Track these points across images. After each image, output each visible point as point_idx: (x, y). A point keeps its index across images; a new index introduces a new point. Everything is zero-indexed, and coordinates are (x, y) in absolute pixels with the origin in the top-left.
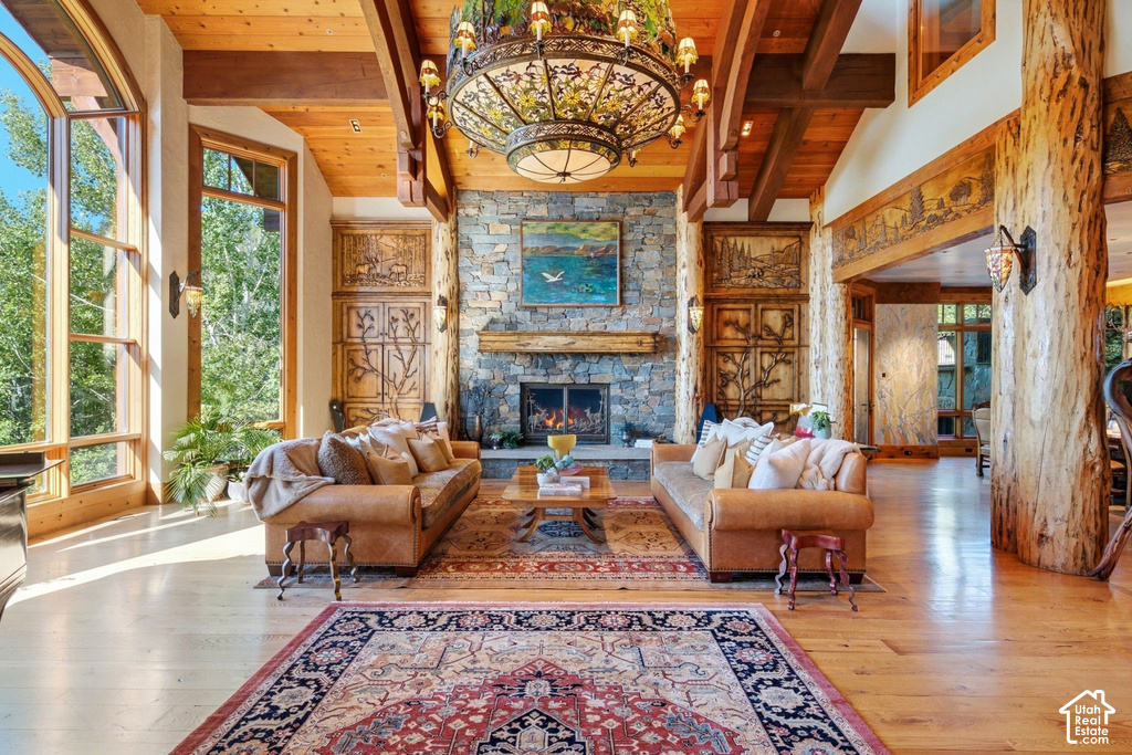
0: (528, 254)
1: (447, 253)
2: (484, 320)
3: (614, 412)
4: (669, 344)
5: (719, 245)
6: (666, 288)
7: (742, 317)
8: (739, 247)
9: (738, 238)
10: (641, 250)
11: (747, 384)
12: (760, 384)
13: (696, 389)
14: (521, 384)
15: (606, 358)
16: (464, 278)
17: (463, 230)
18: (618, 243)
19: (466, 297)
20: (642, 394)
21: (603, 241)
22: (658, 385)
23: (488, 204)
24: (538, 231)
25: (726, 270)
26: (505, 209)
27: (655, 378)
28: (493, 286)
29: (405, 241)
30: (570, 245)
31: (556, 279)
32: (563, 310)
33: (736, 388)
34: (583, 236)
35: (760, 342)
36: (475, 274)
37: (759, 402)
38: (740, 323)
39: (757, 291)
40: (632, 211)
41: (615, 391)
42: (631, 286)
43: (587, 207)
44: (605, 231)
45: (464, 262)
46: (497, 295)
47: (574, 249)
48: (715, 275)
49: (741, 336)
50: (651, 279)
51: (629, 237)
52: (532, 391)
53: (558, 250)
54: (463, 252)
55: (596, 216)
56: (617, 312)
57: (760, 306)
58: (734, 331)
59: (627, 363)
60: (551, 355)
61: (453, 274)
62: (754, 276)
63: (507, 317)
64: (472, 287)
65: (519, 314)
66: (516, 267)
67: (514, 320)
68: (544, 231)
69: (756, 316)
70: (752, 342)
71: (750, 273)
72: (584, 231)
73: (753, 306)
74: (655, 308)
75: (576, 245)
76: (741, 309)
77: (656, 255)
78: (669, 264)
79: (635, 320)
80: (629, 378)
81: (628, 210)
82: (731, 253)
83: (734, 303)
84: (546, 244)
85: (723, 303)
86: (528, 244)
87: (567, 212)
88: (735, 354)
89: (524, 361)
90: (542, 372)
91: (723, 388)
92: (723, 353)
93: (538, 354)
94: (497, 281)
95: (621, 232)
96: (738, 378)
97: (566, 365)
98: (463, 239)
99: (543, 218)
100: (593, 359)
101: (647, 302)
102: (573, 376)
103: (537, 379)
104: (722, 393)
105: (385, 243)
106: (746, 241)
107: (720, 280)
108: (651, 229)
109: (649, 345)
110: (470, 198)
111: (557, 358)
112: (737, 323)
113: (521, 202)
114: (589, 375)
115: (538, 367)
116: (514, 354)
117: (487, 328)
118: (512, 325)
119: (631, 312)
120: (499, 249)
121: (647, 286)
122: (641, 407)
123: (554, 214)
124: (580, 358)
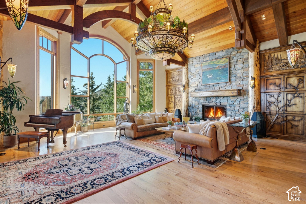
0: (203, 71)
1: (185, 74)
2: (194, 89)
3: (228, 113)
4: (246, 93)
5: (267, 57)
6: (245, 75)
7: (277, 81)
8: (276, 56)
9: (275, 53)
10: (236, 64)
11: (280, 105)
12: (286, 105)
13: (254, 107)
14: (202, 105)
15: (225, 98)
16: (190, 79)
17: (189, 68)
18: (228, 64)
19: (190, 84)
20: (237, 108)
21: (224, 64)
22: (242, 105)
23: (195, 60)
24: (206, 64)
25: (270, 65)
26: (198, 60)
27: (241, 103)
28: (196, 80)
29: (178, 72)
30: (214, 67)
31: (211, 77)
32: (213, 85)
33: (275, 106)
34: (218, 64)
35: (286, 90)
36: (192, 78)
37: (285, 112)
38: (277, 83)
39: (284, 71)
40: (233, 53)
41: (228, 107)
42: (233, 76)
43: (220, 55)
44: (224, 61)
45: (189, 76)
46: (197, 83)
47: (215, 68)
48: (265, 68)
49: (277, 88)
50: (240, 73)
51: (232, 61)
52: (206, 107)
53: (211, 69)
54: (189, 73)
55: (222, 57)
56: (228, 84)
57: (286, 77)
58: (274, 87)
59: (232, 99)
60: (210, 97)
61: (186, 79)
62: (283, 66)
63: (199, 88)
64: (191, 81)
65: (202, 87)
66: (201, 75)
67: (201, 88)
68: (207, 64)
69: (284, 80)
70: (282, 90)
71: (281, 65)
72: (218, 62)
73: (282, 77)
74: (241, 81)
75: (216, 67)
76: (277, 79)
77: (241, 65)
78: (245, 68)
79: (235, 85)
80: (232, 103)
81: (232, 53)
82: (272, 59)
83: (274, 77)
84: (208, 67)
85: (269, 77)
86: (204, 68)
87: (214, 58)
88: (274, 95)
89: (203, 99)
90: (208, 102)
91: (269, 107)
92: (269, 95)
93: (207, 97)
94: (197, 79)
95: (230, 60)
96: (276, 103)
97: (214, 100)
98: (189, 70)
99: (208, 61)
100: (222, 98)
101: (238, 80)
102: (216, 103)
103: (207, 103)
104: (269, 108)
105: (175, 73)
106: (279, 54)
107: (268, 69)
108: (240, 57)
109: (235, 93)
110: (190, 60)
111: (211, 98)
112: (275, 84)
113: (202, 58)
114: (220, 102)
115: (206, 100)
116: (201, 97)
117: (194, 91)
118: (200, 90)
119: (233, 83)
120: (197, 71)
121: (238, 75)
122: (237, 112)
123: (211, 59)
124: (218, 98)
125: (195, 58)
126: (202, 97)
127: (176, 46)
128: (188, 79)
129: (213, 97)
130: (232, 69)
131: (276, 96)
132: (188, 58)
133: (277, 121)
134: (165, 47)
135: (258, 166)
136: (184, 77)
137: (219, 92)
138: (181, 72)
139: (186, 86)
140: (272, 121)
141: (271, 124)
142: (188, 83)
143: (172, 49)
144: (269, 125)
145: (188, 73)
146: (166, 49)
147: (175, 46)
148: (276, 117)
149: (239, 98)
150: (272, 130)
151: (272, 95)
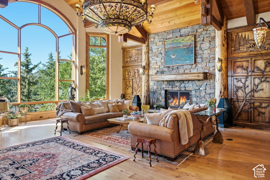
0: (166, 50)
1: (145, 53)
2: (155, 71)
3: (193, 100)
4: (213, 76)
5: (234, 37)
6: (211, 56)
7: (245, 64)
8: (244, 36)
9: (243, 33)
10: (202, 43)
11: (248, 90)
12: (253, 91)
13: (221, 92)
14: (165, 90)
15: (190, 82)
16: (151, 59)
17: (150, 45)
18: (194, 42)
19: (151, 65)
20: (203, 94)
21: (189, 42)
22: (208, 91)
23: (157, 37)
24: (169, 43)
25: (237, 46)
26: (160, 37)
27: (207, 88)
28: (158, 61)
29: (137, 51)
30: (179, 45)
31: (174, 57)
32: (177, 67)
33: (242, 92)
34: (182, 42)
35: (253, 74)
36: (153, 58)
37: (253, 98)
38: (244, 66)
39: (252, 53)
40: (199, 31)
41: (193, 93)
42: (199, 57)
43: (184, 32)
44: (189, 39)
45: (150, 55)
46: (159, 64)
47: (180, 46)
48: (233, 49)
49: (244, 71)
50: (206, 54)
51: (198, 40)
52: (169, 92)
53: (175, 48)
54: (150, 52)
55: (187, 34)
56: (194, 66)
57: (253, 59)
58: (241, 70)
59: (198, 83)
60: (173, 81)
61: (147, 59)
62: (250, 47)
63: (161, 70)
64: (152, 62)
65: (165, 69)
66: (163, 55)
67: (163, 71)
68: (171, 42)
69: (251, 63)
70: (250, 74)
71: (248, 46)
72: (183, 40)
73: (250, 59)
74: (207, 63)
75: (180, 45)
76: (244, 61)
77: (208, 45)
78: (212, 49)
79: (201, 68)
80: (198, 88)
81: (198, 30)
82: (240, 39)
83: (241, 59)
84: (172, 46)
85: (236, 59)
86: (166, 47)
87: (178, 35)
88: (242, 79)
89: (166, 83)
90: (171, 86)
91: (236, 92)
92: (236, 79)
93: (170, 81)
94: (159, 59)
95: (195, 39)
96: (243, 89)
97: (178, 84)
98: (150, 48)
99: (171, 38)
100: (186, 82)
101: (205, 62)
102: (180, 88)
103: (170, 89)
104: (236, 94)
105: (134, 52)
106: (247, 33)
107: (235, 50)
108: (206, 36)
109: (201, 76)
110: (152, 36)
111: (175, 82)
112: (242, 67)
113: (165, 34)
114: (185, 87)
115: (170, 85)
116: (163, 81)
117: (156, 74)
118: (162, 72)
119: (199, 65)
120: (160, 49)
121: (204, 56)
122: (203, 99)
123: (174, 36)
124: (182, 82)
125: (157, 34)
126: (165, 81)
127: (133, 18)
128: (148, 59)
129: (177, 81)
130: (198, 48)
131: (243, 81)
132: (149, 34)
133: (244, 108)
134: (119, 18)
135: (224, 161)
136: (144, 57)
137: (183, 75)
138: (141, 50)
139: (146, 67)
140: (240, 108)
141: (238, 111)
142: (148, 64)
143: (128, 21)
144: (236, 113)
145: (148, 52)
146: (120, 21)
147: (131, 18)
148: (243, 104)
149: (205, 82)
150: (239, 118)
151: (240, 80)
